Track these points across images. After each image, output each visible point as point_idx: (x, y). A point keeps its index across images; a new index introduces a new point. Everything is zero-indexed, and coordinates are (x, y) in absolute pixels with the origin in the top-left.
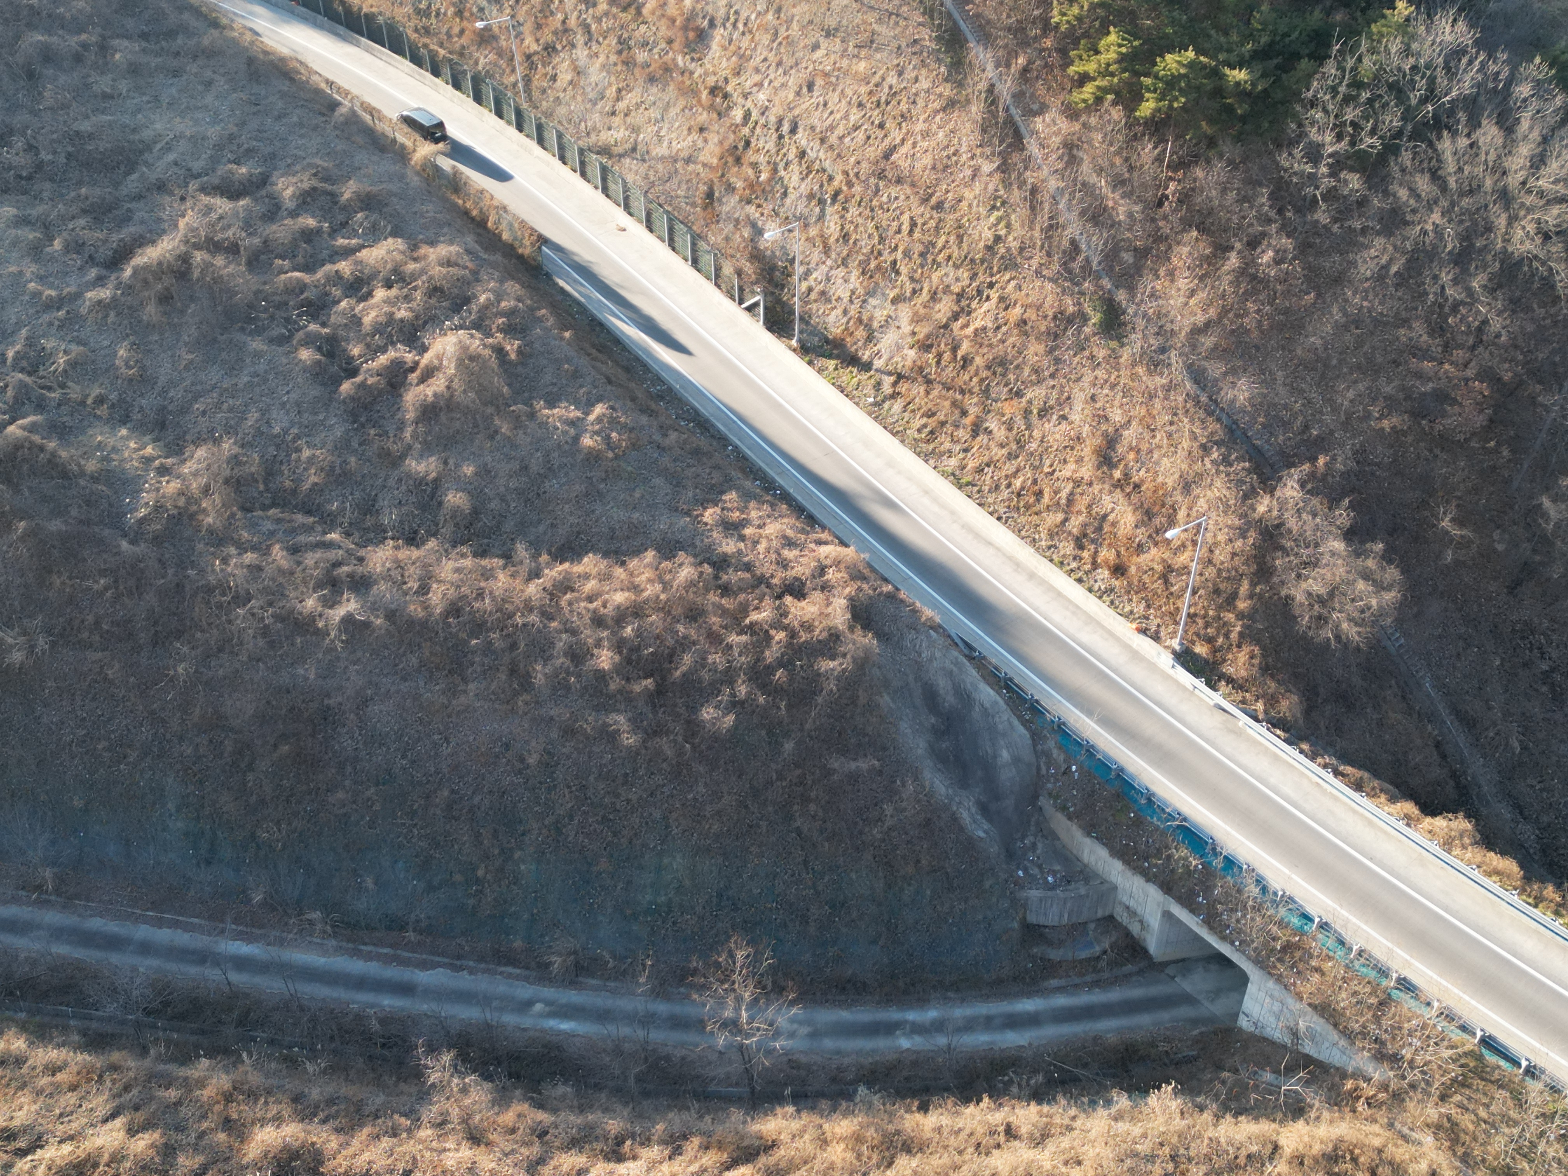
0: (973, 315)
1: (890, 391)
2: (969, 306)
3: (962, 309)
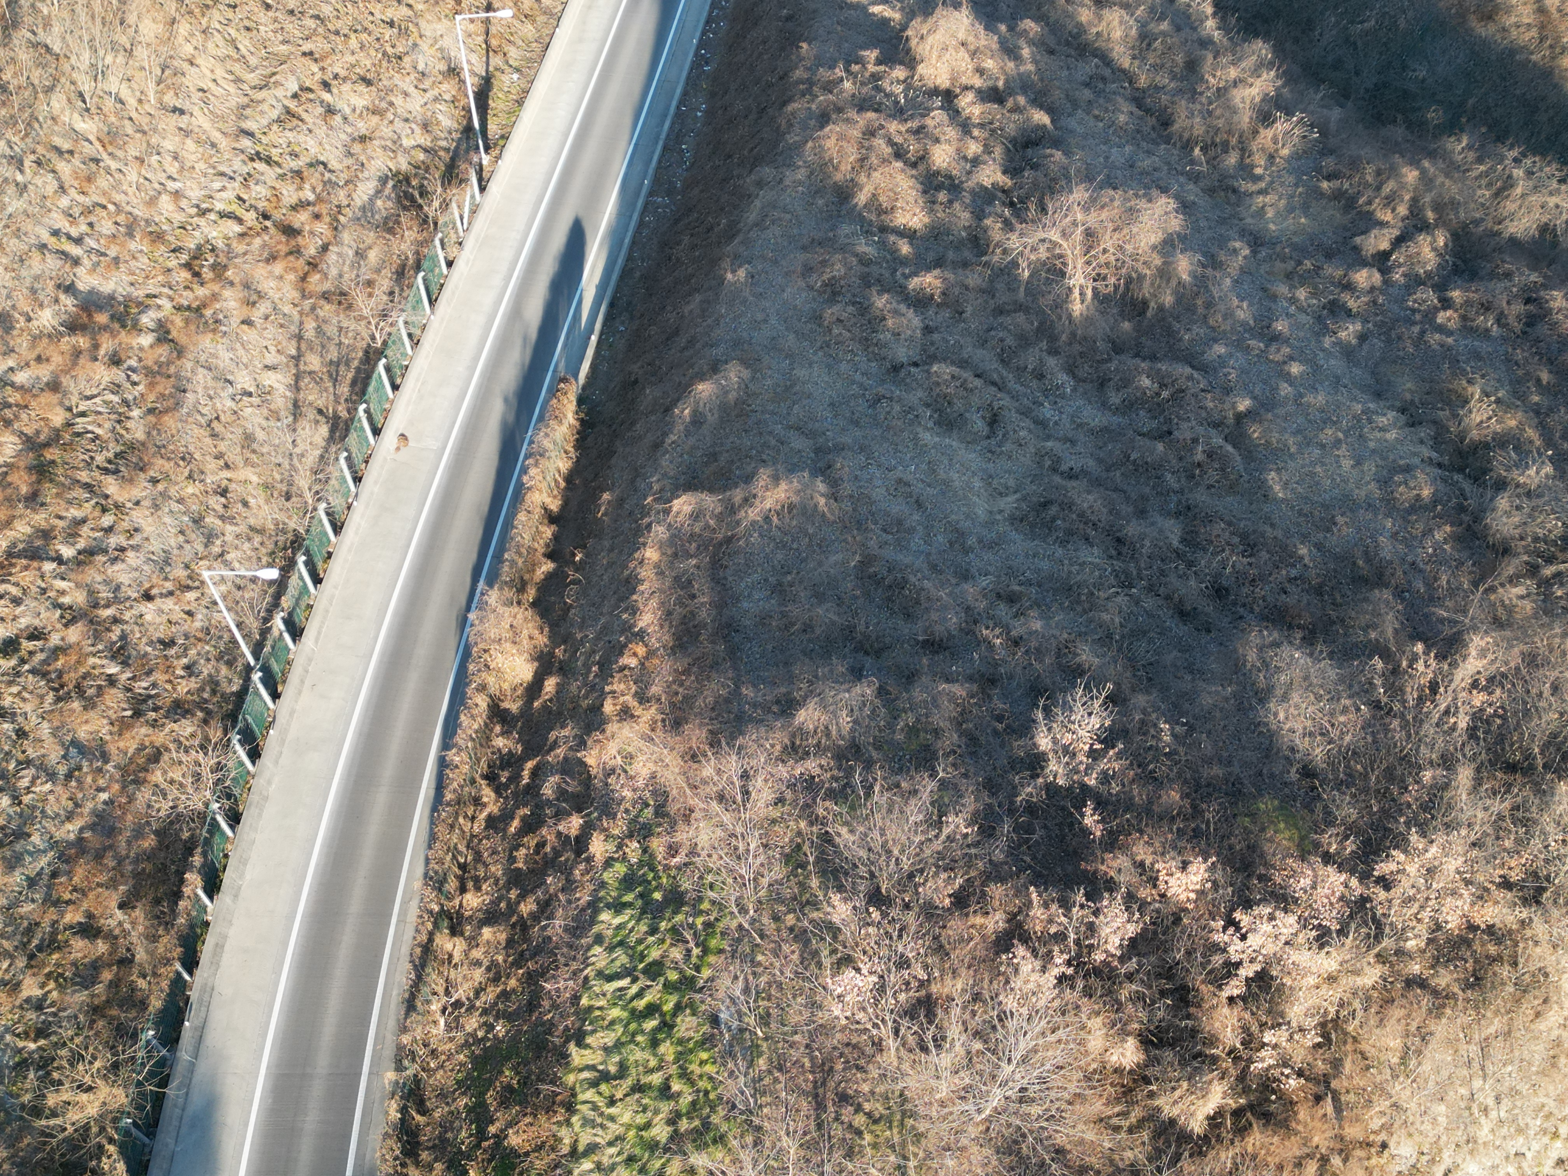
1: (501, 56)
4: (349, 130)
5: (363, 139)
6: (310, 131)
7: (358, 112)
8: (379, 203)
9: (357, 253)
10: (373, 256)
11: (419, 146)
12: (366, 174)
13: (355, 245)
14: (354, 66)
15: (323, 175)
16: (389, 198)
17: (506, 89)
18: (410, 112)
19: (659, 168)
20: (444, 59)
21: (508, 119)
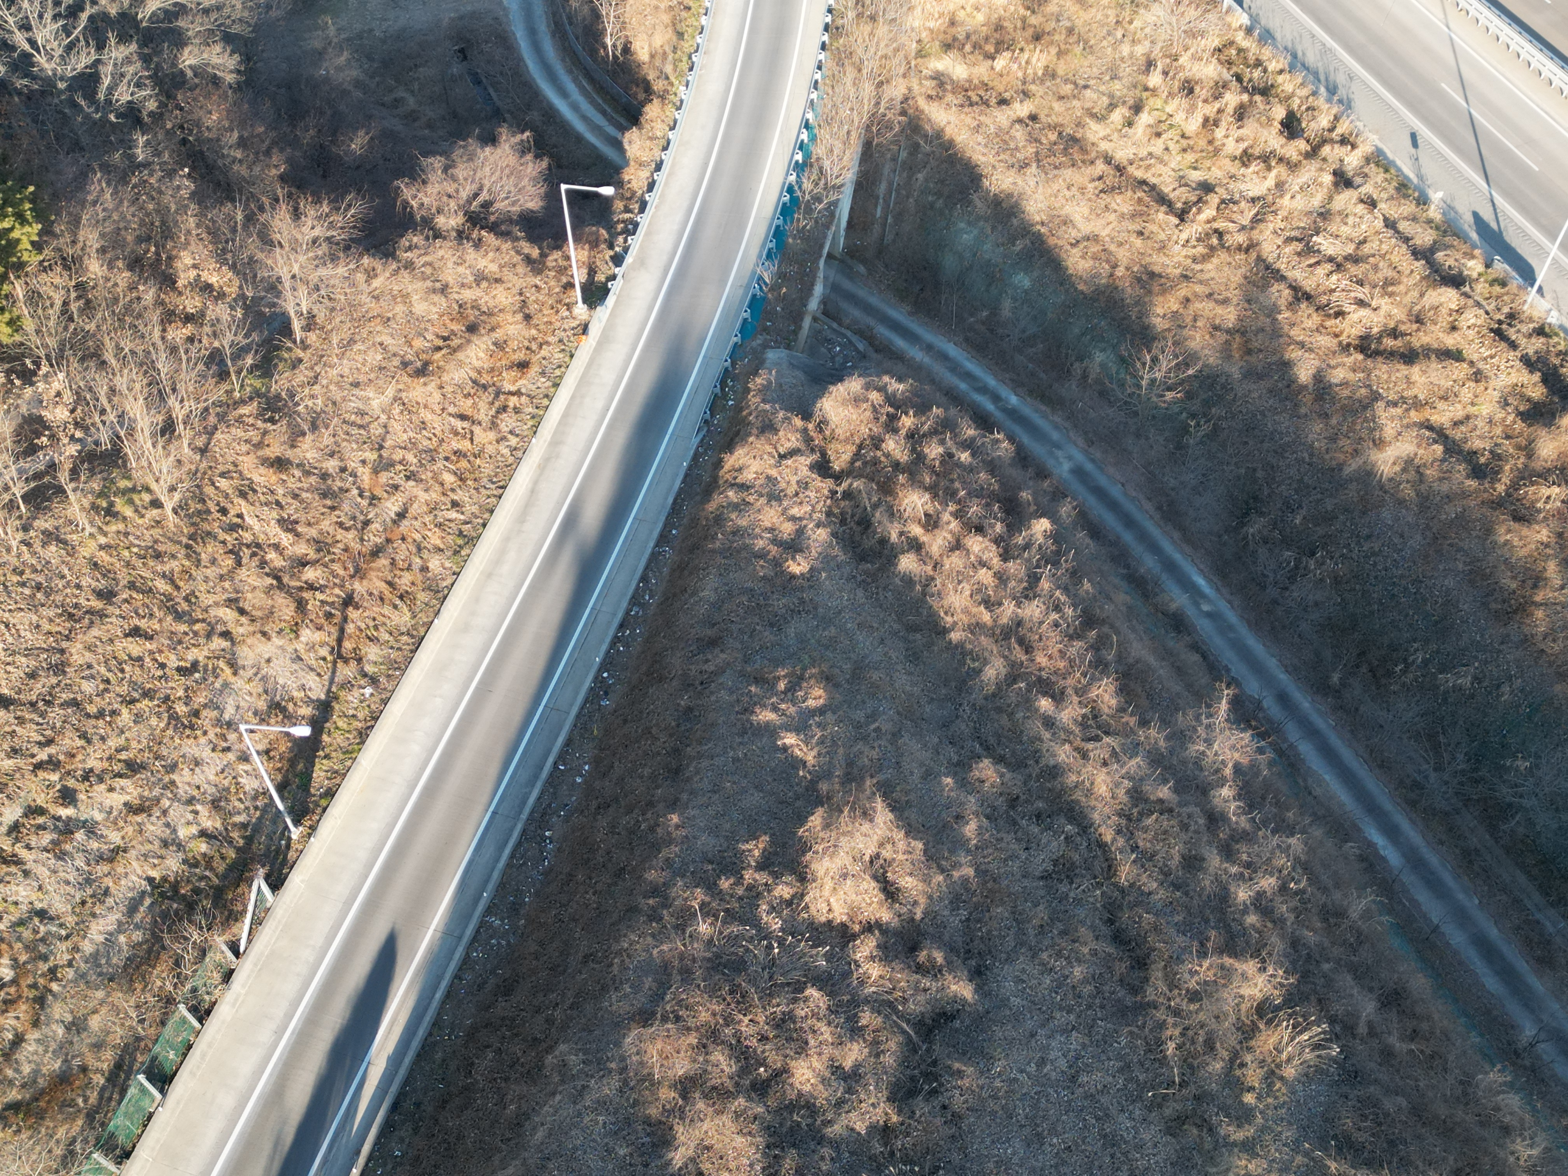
0: (262, 538)
1: (353, 664)
2: (248, 546)
3: (254, 554)
4: (94, 845)
5: (114, 854)
6: (26, 873)
7: (115, 813)
8: (122, 939)
9: (68, 1029)
10: (95, 1022)
11: (203, 834)
12: (110, 901)
13: (69, 1018)
14: (118, 751)
15: (36, 931)
16: (137, 927)
17: (351, 712)
18: (198, 788)
19: (509, 865)
20: (266, 692)
21: (342, 761)
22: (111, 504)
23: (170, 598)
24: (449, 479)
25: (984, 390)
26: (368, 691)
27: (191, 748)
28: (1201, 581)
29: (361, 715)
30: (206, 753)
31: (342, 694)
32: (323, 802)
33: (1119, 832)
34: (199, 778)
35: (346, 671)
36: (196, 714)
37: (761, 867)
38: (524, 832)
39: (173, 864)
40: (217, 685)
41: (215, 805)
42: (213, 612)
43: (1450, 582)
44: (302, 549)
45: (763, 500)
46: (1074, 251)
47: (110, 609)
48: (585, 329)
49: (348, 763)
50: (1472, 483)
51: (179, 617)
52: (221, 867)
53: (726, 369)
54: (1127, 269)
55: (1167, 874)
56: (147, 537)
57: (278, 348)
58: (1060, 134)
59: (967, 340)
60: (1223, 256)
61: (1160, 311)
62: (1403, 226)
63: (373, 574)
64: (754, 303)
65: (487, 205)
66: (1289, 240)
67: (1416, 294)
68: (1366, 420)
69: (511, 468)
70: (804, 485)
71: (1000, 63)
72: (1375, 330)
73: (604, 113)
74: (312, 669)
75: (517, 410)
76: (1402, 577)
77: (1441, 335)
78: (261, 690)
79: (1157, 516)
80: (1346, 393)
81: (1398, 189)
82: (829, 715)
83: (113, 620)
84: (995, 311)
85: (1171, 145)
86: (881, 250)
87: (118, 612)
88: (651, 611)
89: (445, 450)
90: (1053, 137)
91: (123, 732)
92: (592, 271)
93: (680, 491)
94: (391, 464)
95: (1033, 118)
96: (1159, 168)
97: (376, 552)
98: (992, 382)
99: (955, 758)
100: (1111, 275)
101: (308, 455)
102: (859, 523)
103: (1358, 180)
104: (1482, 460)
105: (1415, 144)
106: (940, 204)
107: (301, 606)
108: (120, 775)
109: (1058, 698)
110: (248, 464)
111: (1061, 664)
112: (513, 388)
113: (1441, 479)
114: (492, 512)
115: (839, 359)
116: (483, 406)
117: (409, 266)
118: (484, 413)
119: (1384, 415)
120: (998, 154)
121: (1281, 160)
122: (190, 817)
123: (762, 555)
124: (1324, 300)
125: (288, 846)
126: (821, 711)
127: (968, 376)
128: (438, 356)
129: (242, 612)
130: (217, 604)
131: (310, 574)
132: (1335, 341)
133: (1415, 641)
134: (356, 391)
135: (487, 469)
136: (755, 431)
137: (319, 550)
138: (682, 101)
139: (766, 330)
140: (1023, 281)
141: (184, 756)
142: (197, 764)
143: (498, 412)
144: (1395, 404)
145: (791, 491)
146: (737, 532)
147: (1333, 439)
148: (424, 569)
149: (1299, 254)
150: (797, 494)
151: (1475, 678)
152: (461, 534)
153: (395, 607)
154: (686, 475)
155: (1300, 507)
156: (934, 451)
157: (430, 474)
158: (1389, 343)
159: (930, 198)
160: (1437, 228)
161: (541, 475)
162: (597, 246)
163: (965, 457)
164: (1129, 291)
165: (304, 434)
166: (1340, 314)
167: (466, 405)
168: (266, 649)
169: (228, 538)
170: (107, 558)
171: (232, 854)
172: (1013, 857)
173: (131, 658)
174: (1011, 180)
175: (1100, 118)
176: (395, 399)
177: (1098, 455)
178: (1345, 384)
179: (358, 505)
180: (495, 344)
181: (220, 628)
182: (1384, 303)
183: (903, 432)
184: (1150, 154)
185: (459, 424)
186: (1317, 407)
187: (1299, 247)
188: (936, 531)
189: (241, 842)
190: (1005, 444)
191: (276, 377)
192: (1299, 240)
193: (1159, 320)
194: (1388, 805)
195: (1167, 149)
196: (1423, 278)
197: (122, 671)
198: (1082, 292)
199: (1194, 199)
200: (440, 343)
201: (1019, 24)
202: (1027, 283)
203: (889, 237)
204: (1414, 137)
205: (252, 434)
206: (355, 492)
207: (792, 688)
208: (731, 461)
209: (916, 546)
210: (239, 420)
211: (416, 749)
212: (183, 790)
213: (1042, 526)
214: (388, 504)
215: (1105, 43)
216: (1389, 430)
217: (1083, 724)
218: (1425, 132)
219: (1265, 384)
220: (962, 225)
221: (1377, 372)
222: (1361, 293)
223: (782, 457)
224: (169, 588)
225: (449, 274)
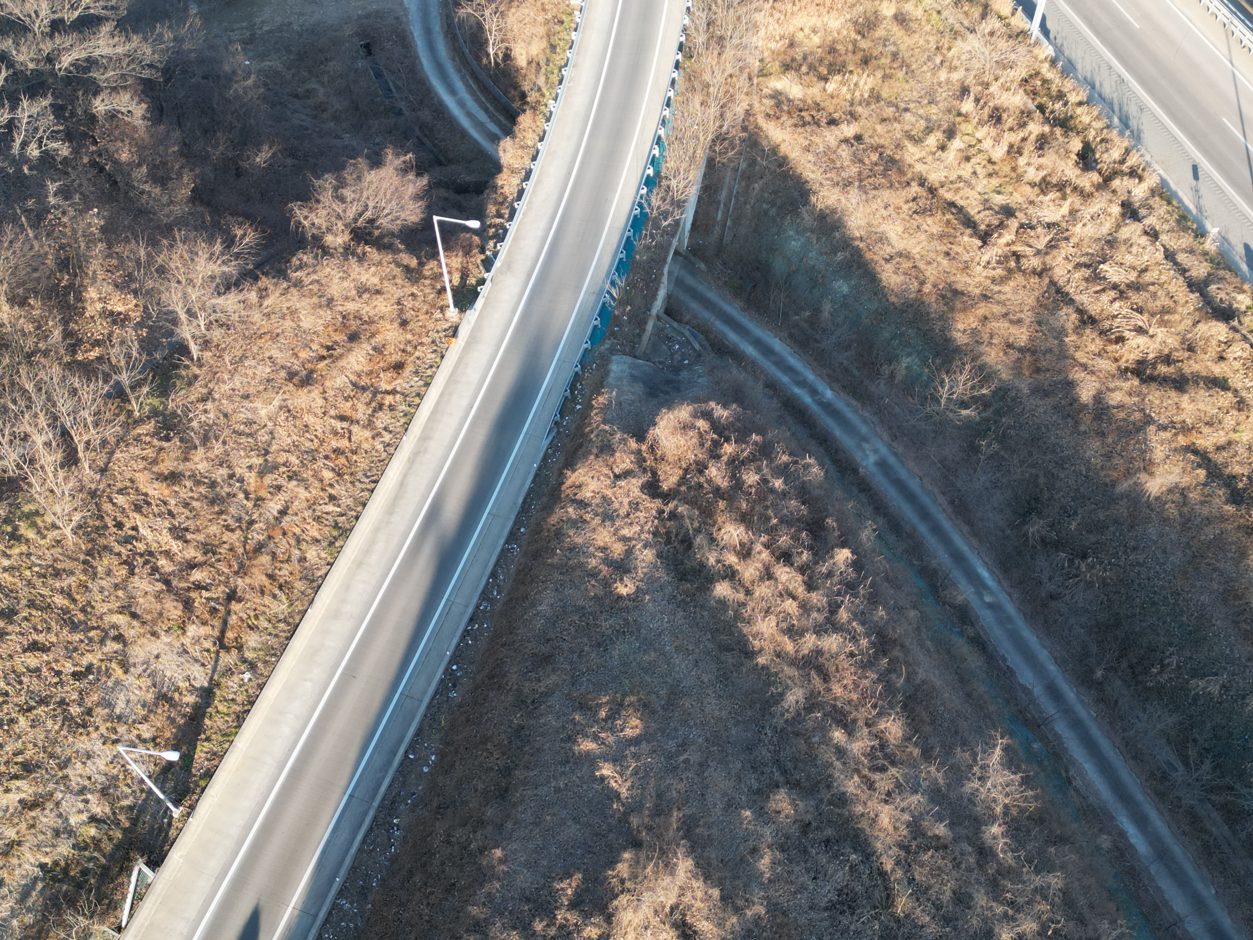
0: (154, 547)
1: (234, 652)
2: (141, 555)
3: (146, 562)
5: (9, 848)
7: (11, 811)
8: (15, 923)
11: (93, 819)
12: (4, 890)
14: (15, 754)
16: (30, 910)
17: (231, 697)
18: (89, 778)
19: (360, 850)
20: (154, 685)
21: (221, 744)
22: (16, 528)
23: (66, 611)
24: (328, 475)
25: (803, 383)
26: (247, 676)
27: (83, 744)
28: (984, 573)
29: (239, 699)
30: (98, 747)
31: (223, 680)
32: (202, 783)
33: (898, 863)
34: (90, 769)
35: (228, 659)
36: (89, 712)
37: (574, 905)
38: (375, 818)
39: (64, 849)
40: (110, 684)
41: (104, 792)
42: (107, 619)
43: (1205, 598)
44: (191, 553)
45: (598, 520)
46: (888, 266)
47: (10, 628)
48: (454, 331)
49: (226, 746)
50: (1230, 509)
51: (74, 627)
52: (108, 847)
53: (577, 373)
54: (935, 286)
55: (938, 907)
56: (48, 556)
57: (177, 367)
58: (881, 154)
59: (791, 336)
60: (1020, 279)
61: (960, 326)
62: (1181, 258)
63: (255, 570)
64: (604, 311)
65: (371, 221)
66: (1078, 266)
67: (1189, 322)
68: (1138, 442)
69: (384, 463)
70: (635, 506)
71: (831, 87)
72: (1151, 356)
73: (486, 110)
74: (196, 661)
75: (392, 408)
76: (1163, 588)
77: (1209, 363)
78: (149, 683)
79: (950, 510)
80: (1122, 415)
81: (1178, 222)
82: (644, 745)
83: (13, 637)
84: (817, 311)
85: (979, 170)
86: (720, 248)
87: (18, 629)
88: (498, 607)
89: (326, 449)
90: (875, 157)
91: (20, 737)
92: (464, 276)
93: (530, 491)
94: (276, 467)
95: (858, 138)
96: (967, 192)
97: (259, 548)
98: (810, 376)
99: (755, 786)
100: (920, 291)
101: (199, 467)
102: (682, 542)
103: (1143, 212)
104: (1240, 485)
105: (1196, 177)
106: (773, 212)
107: (188, 605)
108: (16, 777)
109: (850, 728)
110: (143, 480)
111: (855, 696)
112: (389, 388)
113: (1202, 503)
114: (364, 505)
115: (677, 357)
116: (361, 407)
117: (298, 284)
118: (362, 412)
119: (1155, 438)
120: (825, 172)
121: (1075, 188)
122: (81, 806)
123: (593, 574)
124: (1107, 324)
125: (170, 824)
126: (635, 741)
127: (789, 370)
128: (322, 365)
129: (134, 616)
130: (111, 611)
131: (197, 575)
132: (1115, 365)
133: (1171, 645)
134: (246, 403)
135: (362, 463)
136: (595, 451)
137: (205, 554)
138: (551, 113)
139: (613, 334)
140: (842, 287)
141: (77, 752)
142: (89, 757)
143: (374, 411)
144: (1164, 428)
145: (623, 512)
146: (573, 548)
147: (1108, 456)
148: (303, 559)
149: (1087, 280)
150: (628, 515)
151: (1223, 686)
152: (336, 526)
153: (275, 596)
154: (536, 475)
155: (1076, 513)
156: (751, 478)
157: (310, 473)
158: (1163, 369)
159: (765, 206)
160: (1212, 261)
161: (410, 468)
162: (470, 251)
163: (778, 483)
164: (935, 306)
165: (196, 448)
166: (1121, 340)
167: (346, 407)
168: (156, 646)
169: (123, 550)
170: (10, 579)
171: (119, 835)
172: (803, 888)
173: (29, 670)
174: (835, 197)
175: (917, 141)
176: (281, 408)
177: (900, 450)
178: (1121, 407)
179: (243, 507)
180: (375, 349)
181: (113, 633)
182: (1160, 333)
183: (725, 458)
184: (960, 177)
185: (338, 425)
186: (1095, 426)
187: (1087, 272)
188: (749, 561)
189: (127, 824)
190: (815, 470)
191: (173, 396)
192: (1087, 266)
193: (959, 334)
194: (1139, 796)
195: (975, 173)
196: (1196, 310)
197: (21, 683)
198: (893, 303)
199: (996, 222)
200: (324, 353)
201: (850, 47)
202: (845, 289)
203: (727, 239)
204: (1195, 168)
205: (150, 453)
206: (241, 496)
207: (611, 717)
208: (572, 478)
209: (731, 574)
210: (138, 439)
211: (286, 731)
212: (75, 782)
213: (843, 555)
214: (272, 504)
215: (925, 68)
216: (1159, 453)
217: (871, 754)
218: (1205, 165)
219: (1050, 401)
220: (791, 233)
221: (1151, 397)
222: (1141, 320)
223: (617, 477)
224: (66, 602)
225: (336, 289)
